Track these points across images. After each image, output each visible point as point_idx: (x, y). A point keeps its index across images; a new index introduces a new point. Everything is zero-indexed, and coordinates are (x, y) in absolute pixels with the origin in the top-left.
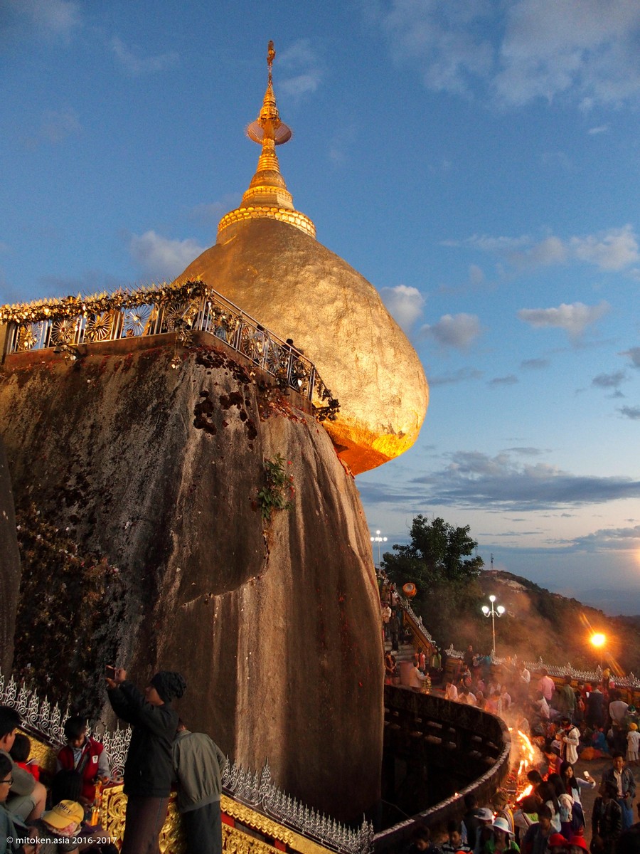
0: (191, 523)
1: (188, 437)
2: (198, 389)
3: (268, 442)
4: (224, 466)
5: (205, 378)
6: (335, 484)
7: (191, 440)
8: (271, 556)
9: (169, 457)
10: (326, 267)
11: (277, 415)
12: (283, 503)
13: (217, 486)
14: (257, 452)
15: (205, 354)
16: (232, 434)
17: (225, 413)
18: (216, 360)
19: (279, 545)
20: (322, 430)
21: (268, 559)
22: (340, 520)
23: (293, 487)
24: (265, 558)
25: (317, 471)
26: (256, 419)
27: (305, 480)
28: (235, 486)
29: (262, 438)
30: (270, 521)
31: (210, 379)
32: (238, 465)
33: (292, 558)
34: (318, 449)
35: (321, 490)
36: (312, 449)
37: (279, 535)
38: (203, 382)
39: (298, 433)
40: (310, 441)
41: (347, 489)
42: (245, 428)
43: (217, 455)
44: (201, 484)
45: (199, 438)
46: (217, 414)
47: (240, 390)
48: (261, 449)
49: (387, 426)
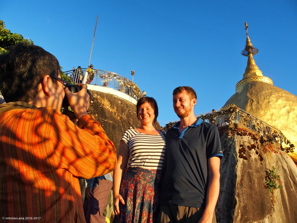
0: (243, 193)
1: (238, 162)
2: (239, 144)
3: (267, 162)
4: (252, 172)
5: (241, 140)
8: (275, 207)
9: (231, 169)
10: (280, 95)
11: (269, 152)
12: (277, 186)
13: (251, 180)
15: (240, 131)
16: (254, 160)
17: (250, 152)
18: (244, 133)
19: (278, 203)
20: (288, 156)
21: (274, 208)
23: (280, 179)
24: (272, 208)
25: (289, 173)
26: (262, 153)
27: (285, 176)
28: (257, 179)
29: (265, 161)
30: (272, 193)
31: (243, 140)
32: (258, 171)
33: (284, 208)
34: (288, 164)
35: (292, 180)
36: (286, 164)
37: (277, 198)
38: (240, 142)
39: (279, 158)
40: (285, 161)
42: (258, 157)
43: (249, 168)
44: (244, 179)
45: (241, 162)
46: (247, 153)
47: (254, 143)
48: (265, 165)
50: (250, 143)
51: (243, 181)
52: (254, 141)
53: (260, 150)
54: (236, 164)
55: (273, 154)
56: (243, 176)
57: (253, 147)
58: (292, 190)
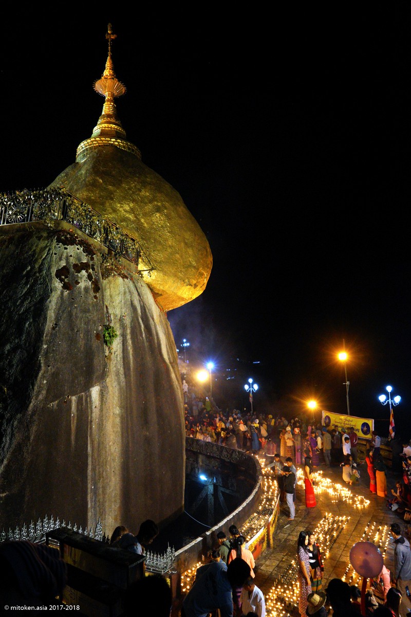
0: (54, 350)
1: (51, 292)
2: (58, 259)
3: (108, 293)
5: (63, 252)
6: (153, 319)
7: (53, 293)
8: (110, 367)
10: (148, 180)
11: (114, 276)
13: (72, 325)
14: (100, 301)
15: (63, 236)
16: (82, 289)
17: (77, 275)
19: (116, 361)
20: (144, 284)
21: (108, 370)
22: (156, 341)
23: (125, 322)
25: (141, 312)
26: (99, 279)
27: (133, 317)
28: (85, 324)
29: (104, 291)
32: (87, 310)
33: (124, 369)
34: (141, 297)
35: (144, 324)
36: (138, 297)
37: (116, 354)
38: (62, 255)
39: (128, 287)
40: (136, 292)
41: (161, 322)
42: (91, 285)
43: (72, 304)
44: (61, 324)
45: (59, 292)
46: (72, 277)
47: (88, 260)
48: (103, 298)
49: (187, 281)
50: (79, 259)
51: (57, 328)
52: (87, 256)
53: (96, 272)
54: (48, 296)
55: (120, 280)
56: (58, 319)
57: (85, 266)
58: (141, 339)
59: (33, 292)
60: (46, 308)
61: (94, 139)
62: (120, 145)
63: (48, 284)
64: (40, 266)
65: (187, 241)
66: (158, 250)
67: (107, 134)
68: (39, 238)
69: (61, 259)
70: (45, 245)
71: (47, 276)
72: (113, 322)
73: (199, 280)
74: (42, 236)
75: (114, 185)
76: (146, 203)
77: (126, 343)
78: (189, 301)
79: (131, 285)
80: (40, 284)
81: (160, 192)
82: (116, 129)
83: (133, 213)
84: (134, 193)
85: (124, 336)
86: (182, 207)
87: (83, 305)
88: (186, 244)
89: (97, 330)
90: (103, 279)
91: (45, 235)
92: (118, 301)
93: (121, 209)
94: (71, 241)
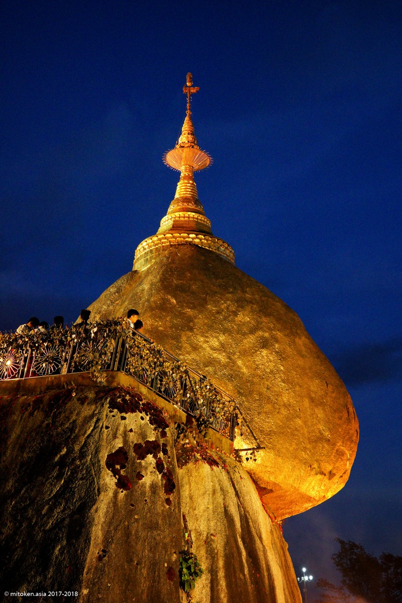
0: (100, 599)
1: (99, 493)
2: (111, 436)
3: (185, 492)
5: (119, 424)
6: (260, 538)
7: (102, 497)
9: (77, 517)
10: (247, 296)
11: (196, 461)
14: (175, 508)
15: (119, 397)
16: (147, 489)
17: (140, 463)
18: (132, 404)
20: (245, 475)
22: (267, 581)
25: (242, 526)
26: (174, 468)
27: (228, 538)
29: (181, 489)
31: (125, 427)
34: (241, 499)
35: (246, 548)
36: (235, 499)
38: (117, 429)
39: (219, 481)
40: (233, 490)
41: (274, 543)
42: (162, 480)
43: (130, 513)
44: (111, 550)
45: (111, 494)
46: (132, 466)
47: (157, 437)
48: (179, 503)
49: (315, 466)
50: (143, 435)
51: (106, 558)
52: (155, 429)
53: (169, 457)
54: (94, 501)
55: (206, 467)
56: (107, 541)
57: (152, 448)
58: (243, 578)
59: (69, 492)
60: (90, 522)
61: (163, 236)
62: (202, 243)
63: (93, 478)
64: (82, 448)
65: (313, 395)
66: (266, 413)
67: (183, 227)
68: (82, 401)
69: (115, 437)
70: (91, 412)
71: (93, 465)
72: (194, 545)
73: (337, 464)
74: (86, 398)
75: (194, 308)
76: (244, 334)
77: (217, 585)
78: (320, 503)
79: (224, 477)
80: (82, 479)
81: (267, 315)
82: (197, 219)
83: (224, 351)
84: (225, 318)
85: (213, 571)
86: (303, 338)
87: (148, 516)
88: (312, 400)
89: (169, 562)
90: (178, 466)
91: (91, 395)
92: (202, 508)
93: (205, 345)
94: (130, 404)
